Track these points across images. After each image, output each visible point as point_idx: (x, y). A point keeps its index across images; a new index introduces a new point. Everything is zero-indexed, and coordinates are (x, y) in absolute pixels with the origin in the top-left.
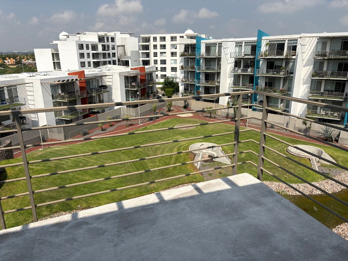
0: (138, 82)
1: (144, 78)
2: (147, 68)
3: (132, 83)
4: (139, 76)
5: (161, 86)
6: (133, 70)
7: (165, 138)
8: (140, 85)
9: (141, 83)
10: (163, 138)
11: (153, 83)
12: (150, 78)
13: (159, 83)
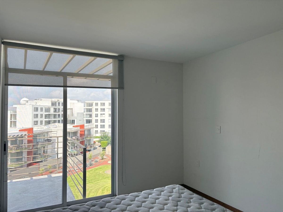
0: (78, 136)
1: (83, 133)
2: (86, 126)
3: (73, 137)
4: (79, 131)
5: (98, 139)
6: (75, 127)
7: (94, 182)
8: (79, 139)
9: (80, 137)
10: (93, 181)
11: (90, 137)
12: (88, 133)
13: (96, 137)
